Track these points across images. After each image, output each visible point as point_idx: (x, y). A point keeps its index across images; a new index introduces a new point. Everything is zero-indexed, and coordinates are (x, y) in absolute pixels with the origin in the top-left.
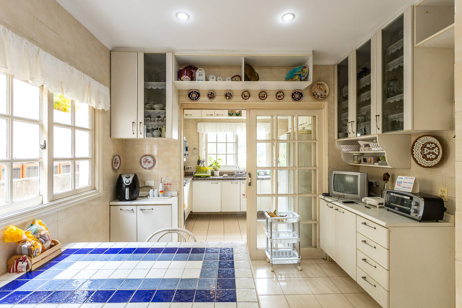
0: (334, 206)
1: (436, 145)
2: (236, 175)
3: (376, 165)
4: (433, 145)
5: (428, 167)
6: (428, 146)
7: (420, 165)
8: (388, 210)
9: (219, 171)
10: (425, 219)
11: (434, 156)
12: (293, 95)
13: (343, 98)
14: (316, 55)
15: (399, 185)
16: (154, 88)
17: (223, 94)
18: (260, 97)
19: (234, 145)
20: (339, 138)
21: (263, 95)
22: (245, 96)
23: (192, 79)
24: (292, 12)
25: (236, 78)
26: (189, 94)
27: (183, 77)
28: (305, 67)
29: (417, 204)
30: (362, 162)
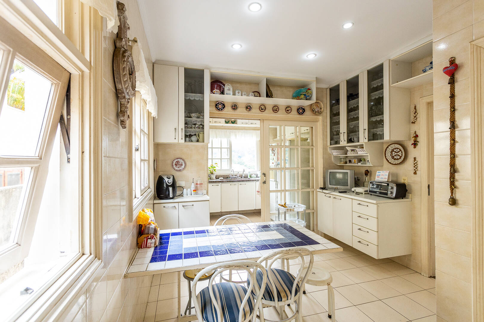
0: (331, 196)
1: (400, 150)
2: (231, 178)
3: (359, 164)
4: (398, 150)
5: (395, 164)
6: (395, 150)
7: (390, 163)
8: (371, 195)
9: (215, 175)
10: (396, 197)
11: (399, 157)
12: (298, 110)
13: (335, 114)
14: (318, 80)
15: (378, 177)
16: (192, 99)
17: (244, 106)
18: (273, 110)
19: (228, 150)
20: (331, 144)
21: (276, 109)
22: (262, 109)
23: (222, 93)
24: (314, 53)
25: (257, 94)
26: (216, 105)
27: (215, 91)
28: (309, 89)
29: (392, 188)
30: (348, 162)
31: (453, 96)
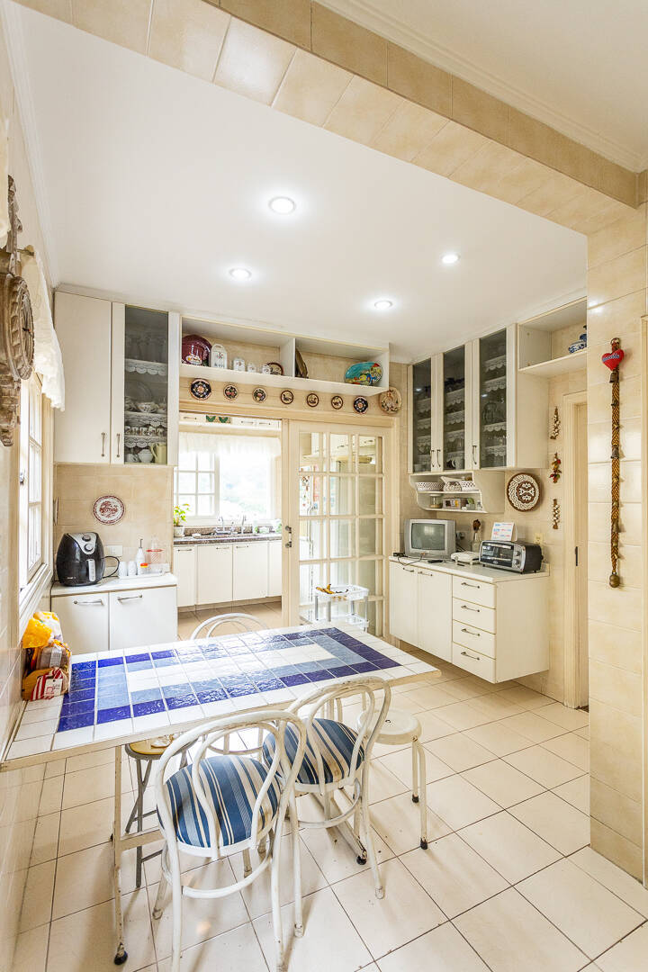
0: (415, 569)
1: (532, 484)
2: (218, 534)
3: (464, 509)
4: (529, 485)
5: (524, 511)
6: (524, 485)
7: (516, 508)
8: (484, 566)
9: (184, 528)
10: (526, 571)
11: (530, 498)
12: (355, 403)
13: (422, 415)
14: (393, 348)
15: (496, 534)
16: (141, 371)
17: (250, 391)
18: (308, 402)
19: (211, 476)
20: (414, 471)
21: (312, 400)
22: (286, 399)
23: (206, 362)
24: (388, 299)
25: (278, 369)
26: (193, 386)
27: (190, 357)
28: (377, 365)
29: (519, 554)
30: (444, 505)
31: (616, 404)
